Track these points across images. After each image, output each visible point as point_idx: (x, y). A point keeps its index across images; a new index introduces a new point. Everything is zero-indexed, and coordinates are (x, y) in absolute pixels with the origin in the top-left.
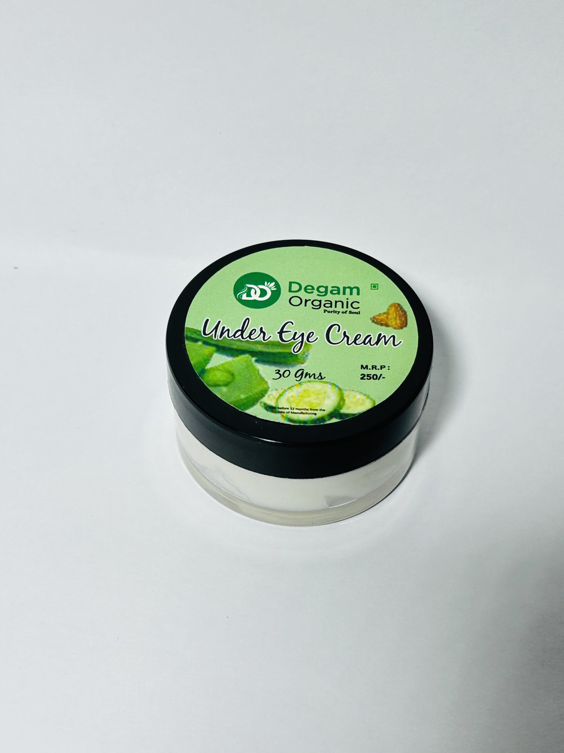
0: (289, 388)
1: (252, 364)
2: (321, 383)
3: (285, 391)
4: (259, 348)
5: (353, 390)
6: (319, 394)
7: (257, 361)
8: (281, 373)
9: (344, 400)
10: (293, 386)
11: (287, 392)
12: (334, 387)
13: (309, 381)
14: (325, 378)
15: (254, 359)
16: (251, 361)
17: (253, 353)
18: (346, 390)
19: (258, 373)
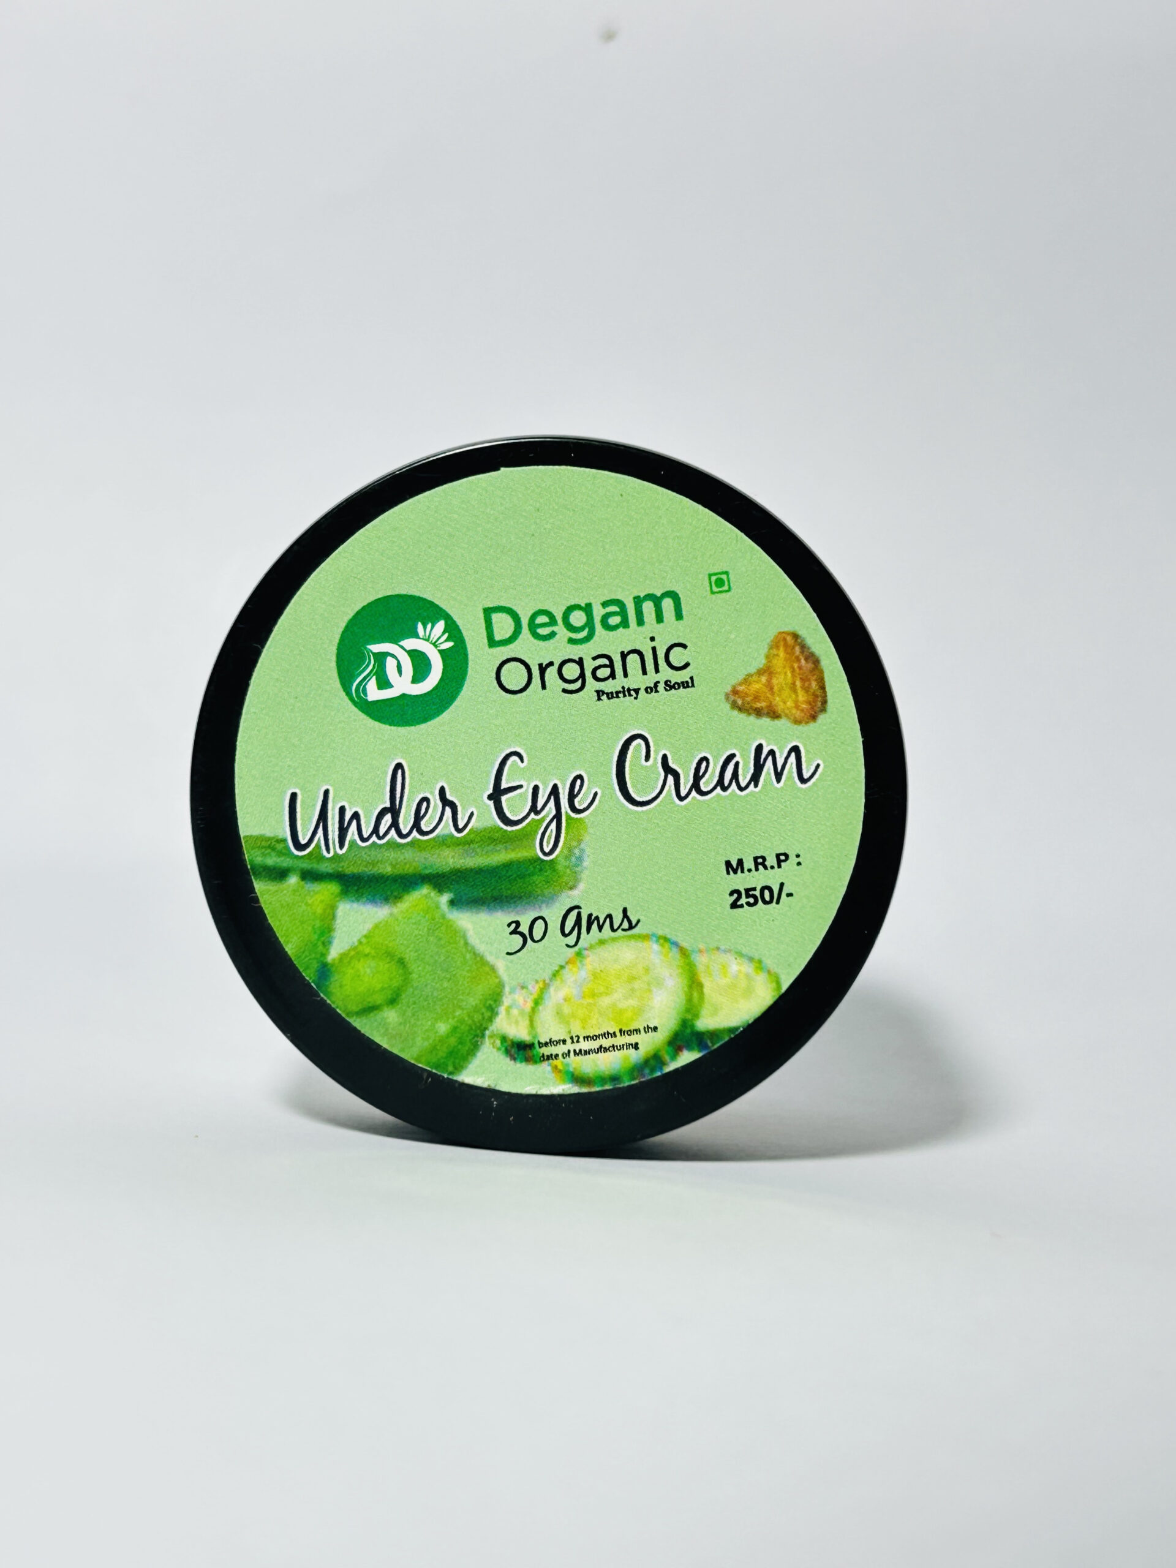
0: (555, 975)
1: (443, 917)
2: (633, 942)
3: (546, 986)
4: (450, 860)
5: (718, 949)
6: (632, 978)
7: (452, 903)
8: (524, 928)
9: (700, 986)
10: (562, 967)
11: (552, 989)
12: (667, 945)
13: (602, 942)
14: (638, 921)
15: (445, 898)
16: (438, 907)
17: (439, 880)
18: (700, 951)
19: (466, 944)
